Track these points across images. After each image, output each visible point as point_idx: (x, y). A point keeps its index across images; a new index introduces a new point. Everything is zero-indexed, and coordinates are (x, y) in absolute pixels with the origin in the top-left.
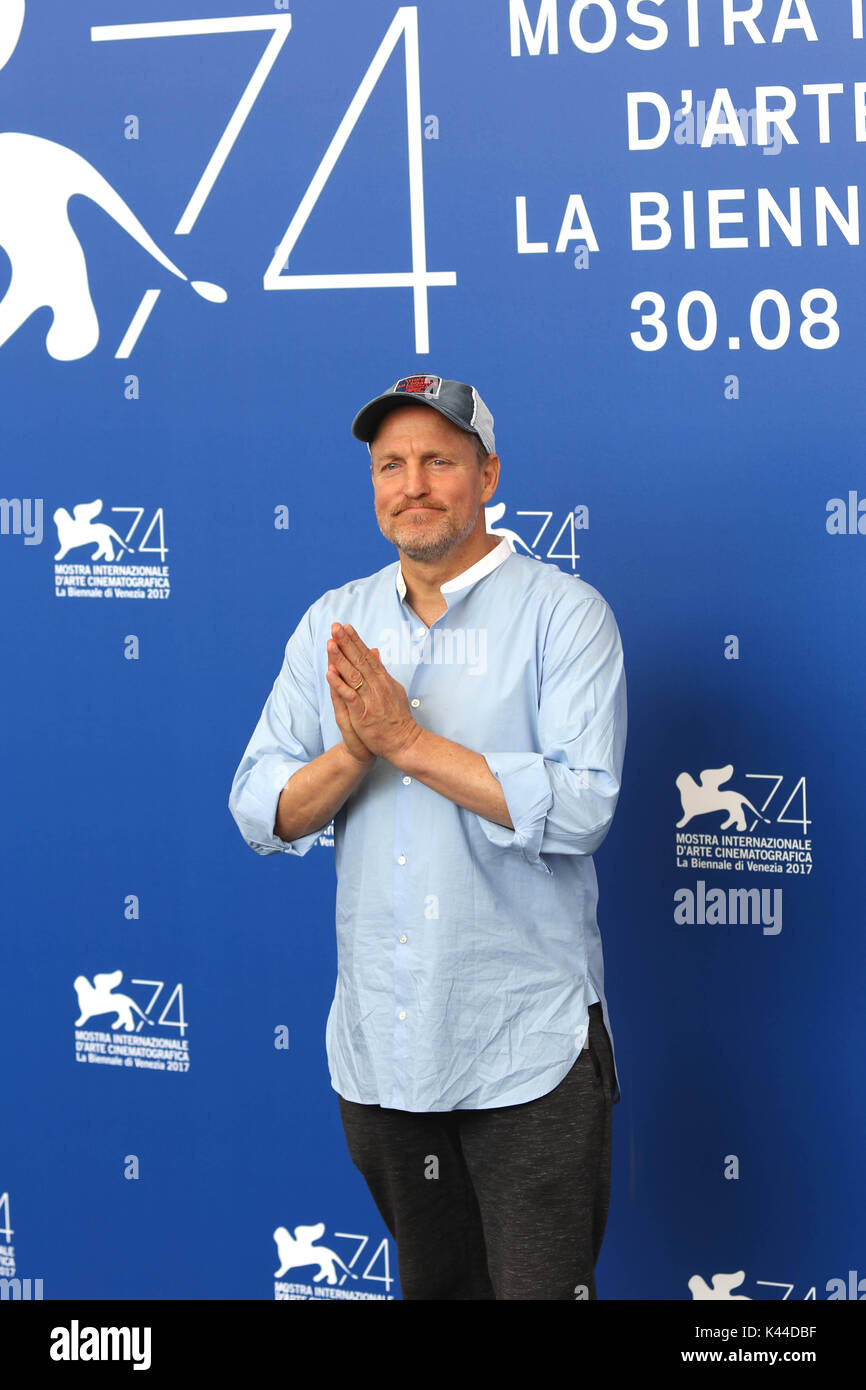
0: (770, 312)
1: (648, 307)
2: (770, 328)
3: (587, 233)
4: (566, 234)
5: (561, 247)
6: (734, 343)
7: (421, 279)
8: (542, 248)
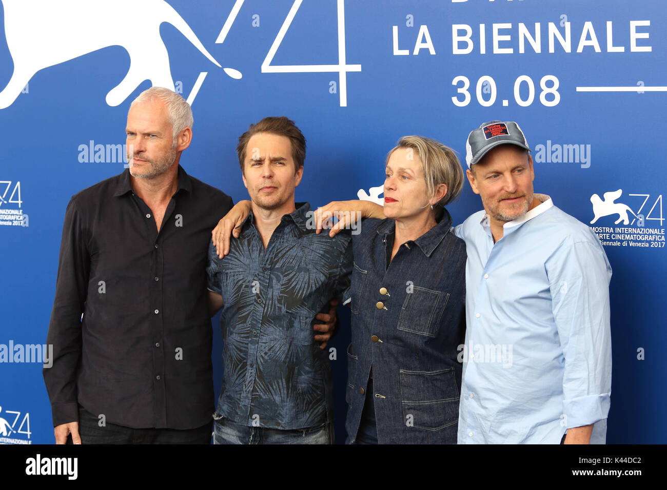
0: (524, 86)
1: (461, 84)
2: (524, 95)
3: (429, 45)
4: (419, 45)
5: (416, 52)
6: (505, 103)
7: (343, 68)
8: (406, 52)
